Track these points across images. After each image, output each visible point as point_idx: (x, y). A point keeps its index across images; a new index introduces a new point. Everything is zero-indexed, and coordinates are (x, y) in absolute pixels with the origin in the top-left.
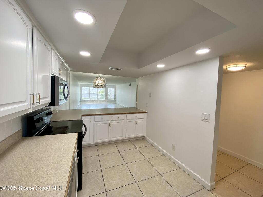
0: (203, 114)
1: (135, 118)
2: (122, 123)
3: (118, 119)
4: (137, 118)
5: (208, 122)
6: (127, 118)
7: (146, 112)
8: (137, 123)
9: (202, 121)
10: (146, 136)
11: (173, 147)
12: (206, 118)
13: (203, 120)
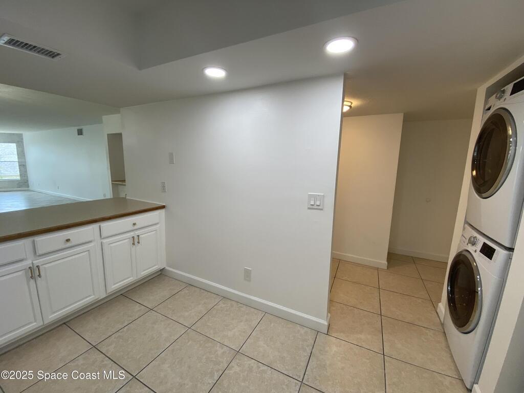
0: (310, 196)
1: (132, 228)
2: (87, 252)
3: (69, 244)
4: (136, 227)
5: (322, 209)
6: (104, 235)
7: (163, 207)
8: (139, 243)
9: (309, 208)
10: (167, 268)
11: (248, 274)
12: (318, 203)
13: (311, 207)
